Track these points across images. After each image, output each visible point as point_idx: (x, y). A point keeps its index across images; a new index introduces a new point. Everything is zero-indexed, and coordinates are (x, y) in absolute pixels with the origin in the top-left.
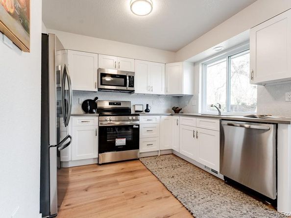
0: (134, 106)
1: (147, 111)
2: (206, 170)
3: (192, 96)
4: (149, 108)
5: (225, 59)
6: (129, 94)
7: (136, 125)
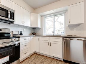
0: (13, 32)
1: (21, 34)
2: (54, 58)
3: (40, 28)
4: (22, 33)
5: (53, 17)
6: (8, 24)
7: (17, 44)
